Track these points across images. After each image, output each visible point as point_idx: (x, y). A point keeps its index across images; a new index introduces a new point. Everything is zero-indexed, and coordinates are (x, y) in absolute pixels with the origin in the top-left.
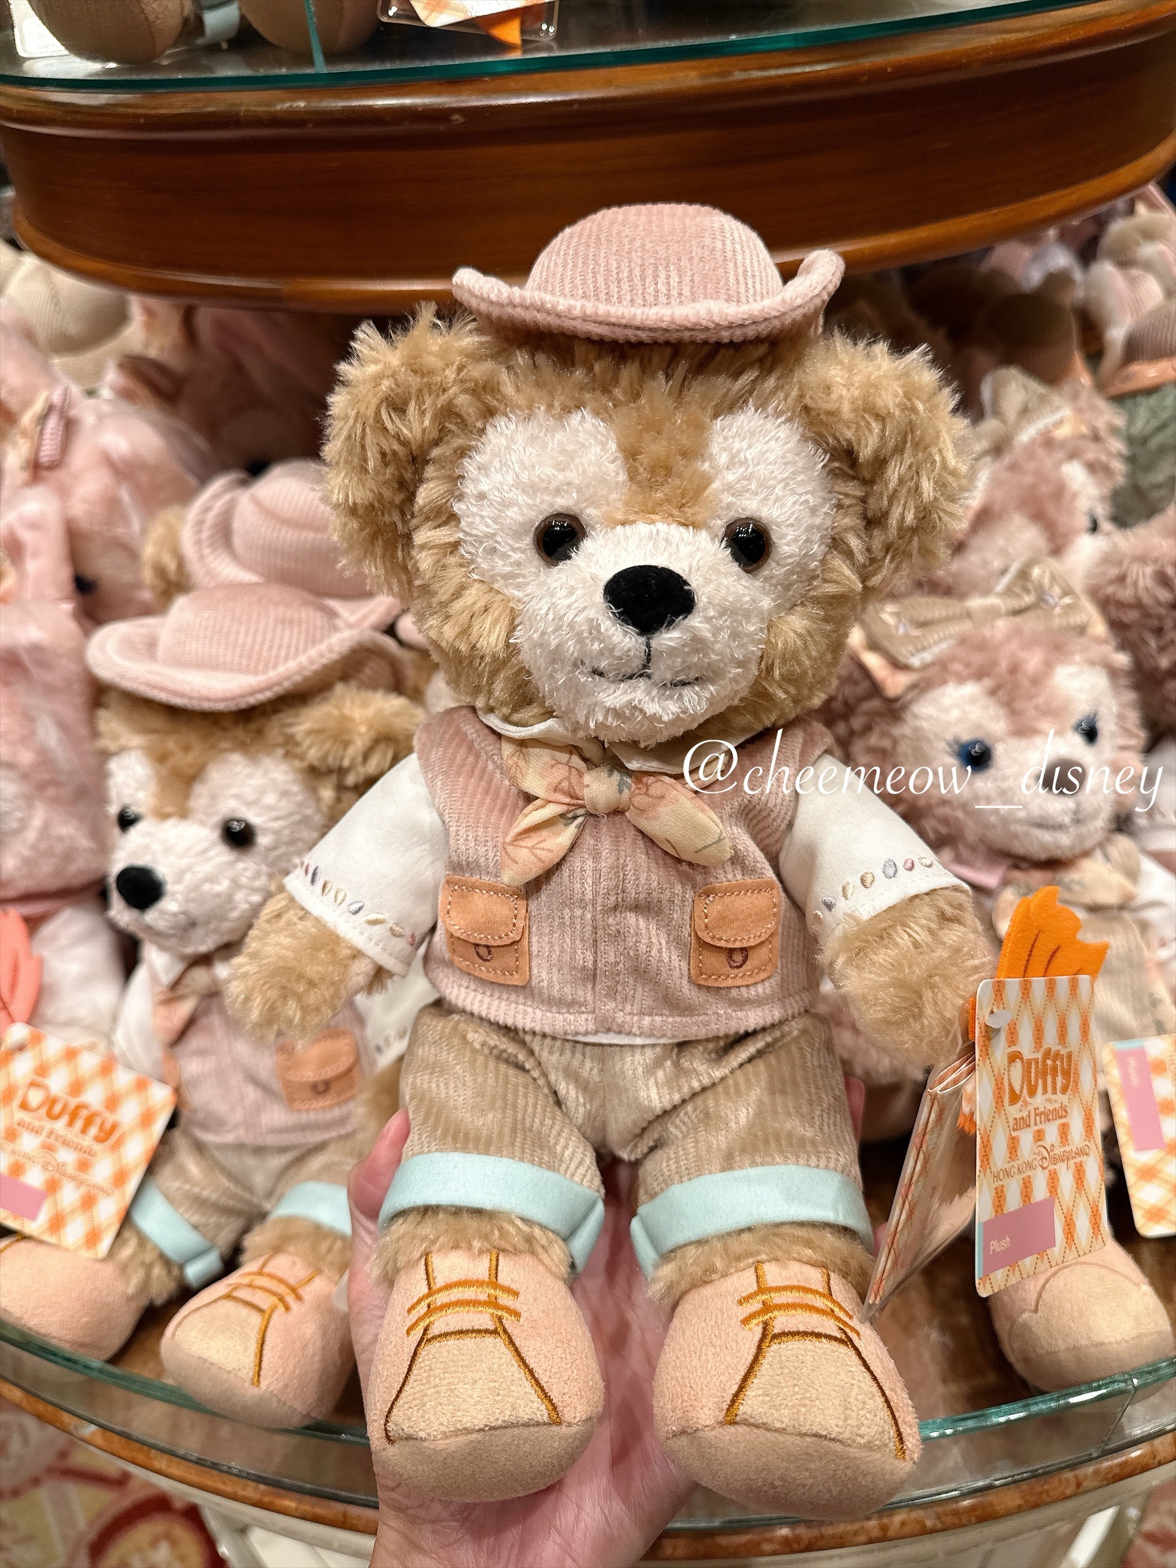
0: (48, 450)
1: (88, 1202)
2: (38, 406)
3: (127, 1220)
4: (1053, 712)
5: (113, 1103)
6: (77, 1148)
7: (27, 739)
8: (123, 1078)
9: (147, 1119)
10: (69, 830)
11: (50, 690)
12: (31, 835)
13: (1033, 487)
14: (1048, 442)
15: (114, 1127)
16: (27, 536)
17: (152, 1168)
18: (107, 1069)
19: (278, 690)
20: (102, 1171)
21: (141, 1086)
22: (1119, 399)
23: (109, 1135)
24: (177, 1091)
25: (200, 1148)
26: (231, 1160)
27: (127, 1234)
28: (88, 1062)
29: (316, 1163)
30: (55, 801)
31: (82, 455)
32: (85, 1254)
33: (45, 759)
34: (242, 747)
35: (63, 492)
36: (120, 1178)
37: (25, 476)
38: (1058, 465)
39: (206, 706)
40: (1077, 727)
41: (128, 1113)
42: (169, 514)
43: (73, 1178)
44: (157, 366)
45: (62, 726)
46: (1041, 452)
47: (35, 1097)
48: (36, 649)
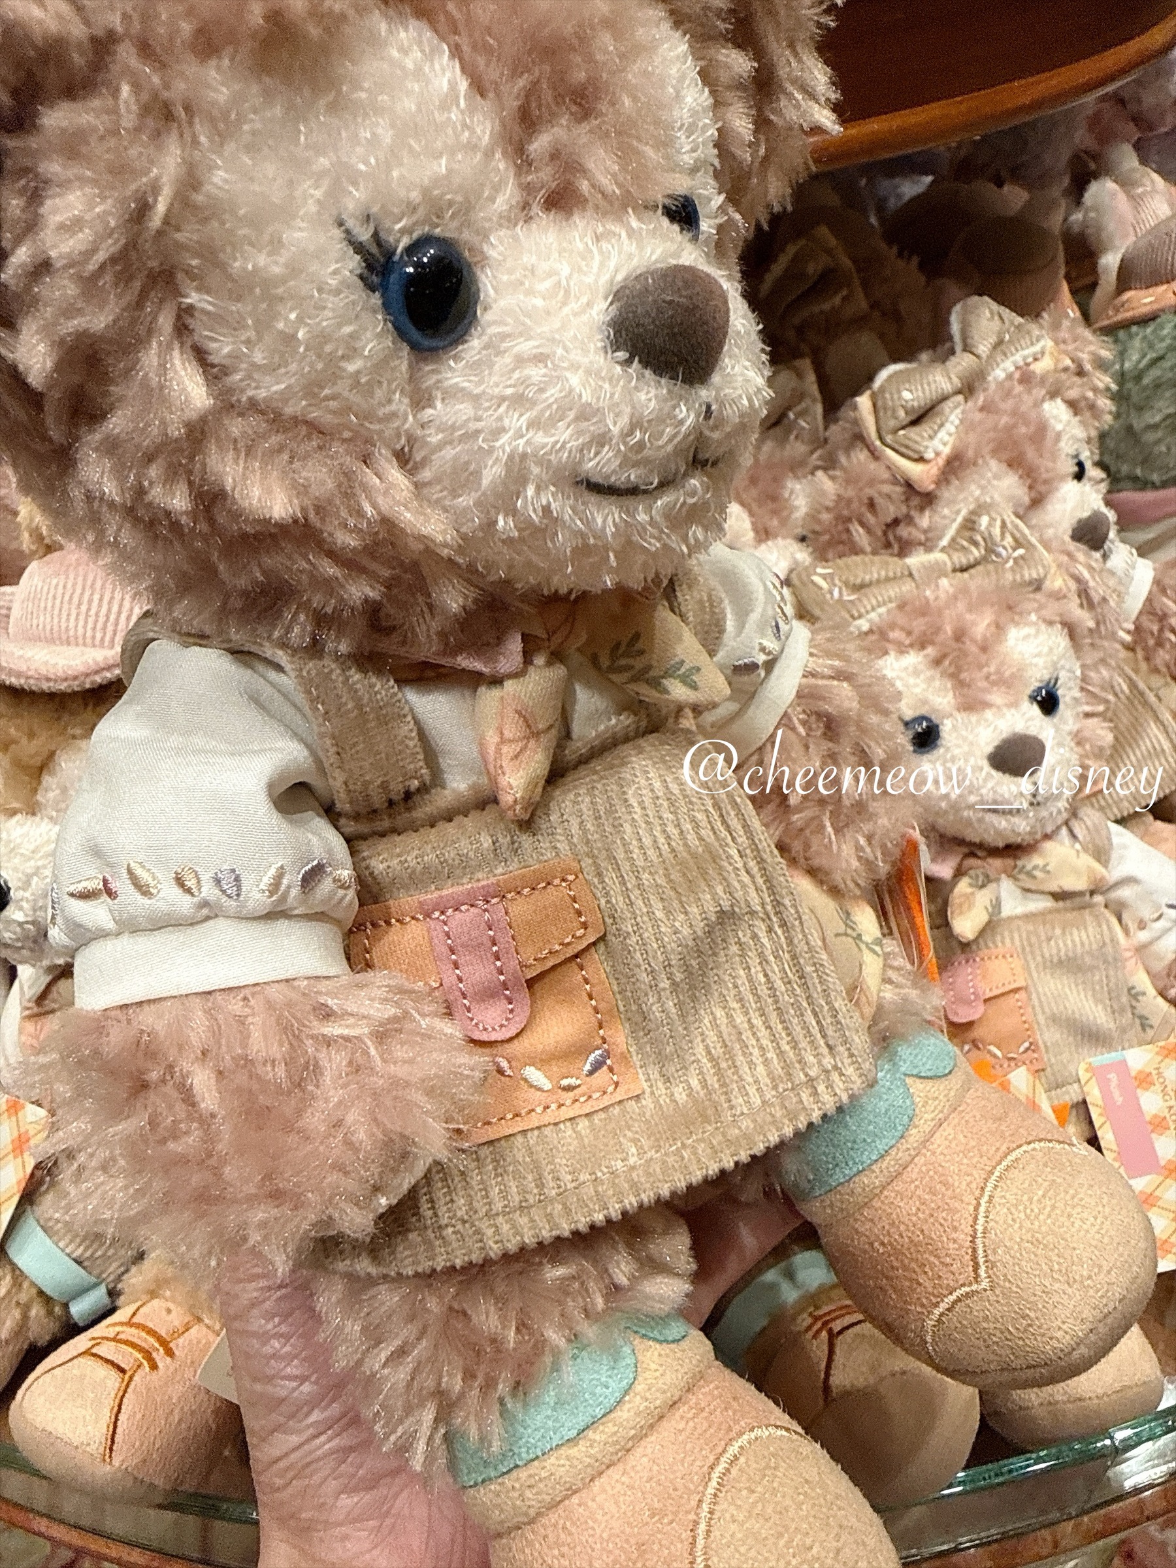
4: (1006, 681)
13: (1009, 429)
14: (1026, 377)
22: (1110, 331)
38: (1038, 404)
40: (1034, 697)
46: (1018, 389)
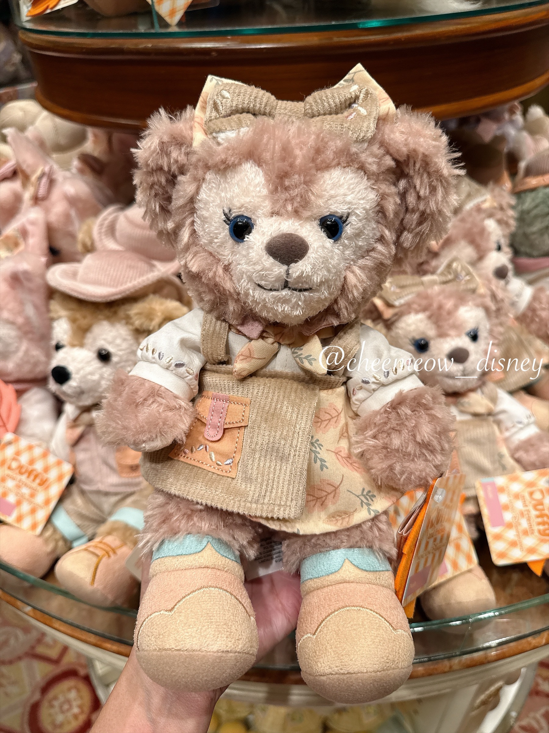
0: (42, 192)
1: (33, 511)
2: (38, 173)
3: (49, 521)
4: (457, 327)
5: (46, 469)
6: (30, 488)
7: (21, 312)
8: (52, 459)
9: (60, 478)
10: (37, 353)
11: (31, 291)
12: (20, 354)
14: (478, 209)
15: (46, 480)
16: (30, 228)
17: (61, 500)
18: (45, 455)
19: (123, 295)
20: (40, 498)
21: (59, 463)
23: (44, 483)
24: (74, 466)
25: (83, 493)
26: (94, 498)
27: (49, 526)
28: (38, 451)
29: (129, 500)
30: (31, 340)
31: (56, 194)
32: (31, 533)
33: (28, 321)
34: (108, 318)
35: (47, 211)
36: (47, 502)
37: (31, 202)
38: (483, 220)
39: (93, 299)
40: (468, 334)
41: (53, 474)
42: (89, 221)
43: (28, 500)
44: (95, 159)
45: (36, 307)
46: (475, 214)
47: (14, 465)
48: (25, 273)
